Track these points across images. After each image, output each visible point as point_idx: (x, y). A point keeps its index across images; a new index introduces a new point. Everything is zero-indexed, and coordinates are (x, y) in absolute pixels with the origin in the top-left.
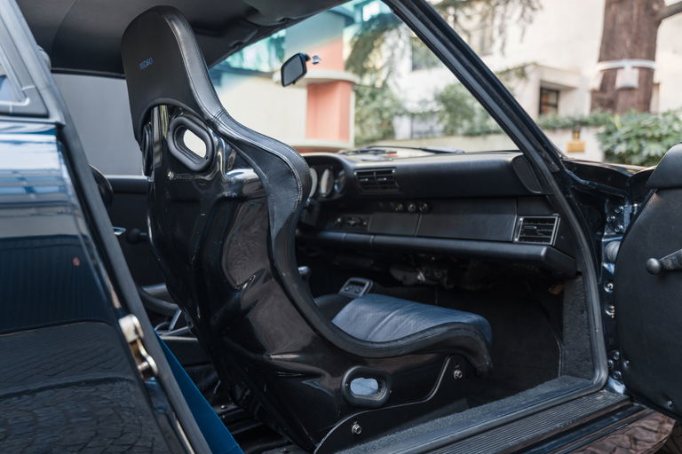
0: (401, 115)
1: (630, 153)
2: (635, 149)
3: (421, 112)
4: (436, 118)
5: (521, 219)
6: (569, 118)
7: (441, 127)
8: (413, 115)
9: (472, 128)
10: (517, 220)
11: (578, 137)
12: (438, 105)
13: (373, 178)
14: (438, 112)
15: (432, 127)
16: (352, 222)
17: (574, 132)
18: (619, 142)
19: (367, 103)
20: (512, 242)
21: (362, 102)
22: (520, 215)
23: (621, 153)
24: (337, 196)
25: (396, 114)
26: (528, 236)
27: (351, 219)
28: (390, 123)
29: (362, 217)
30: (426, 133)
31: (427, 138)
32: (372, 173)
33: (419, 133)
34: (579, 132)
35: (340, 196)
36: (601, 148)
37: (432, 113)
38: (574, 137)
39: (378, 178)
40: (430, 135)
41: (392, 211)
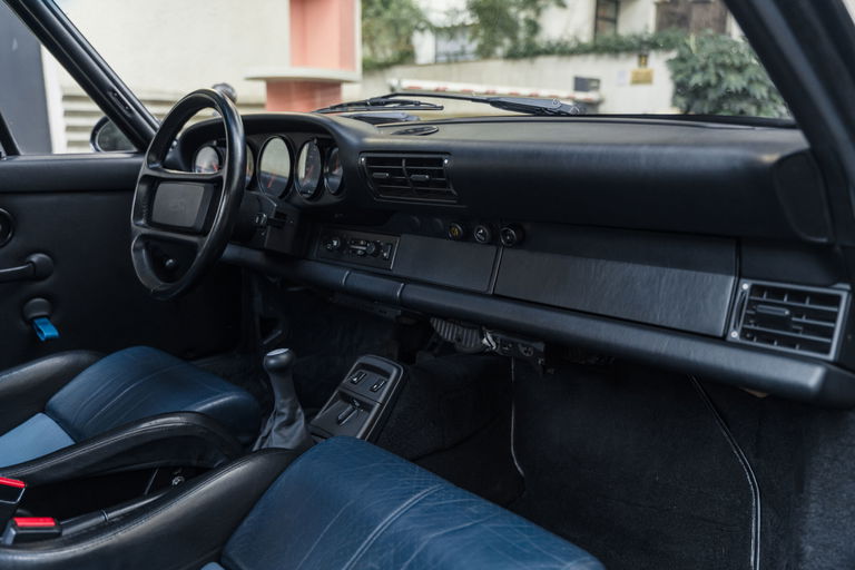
0: (422, 30)
1: (708, 85)
2: (713, 80)
3: (449, 25)
4: (468, 35)
5: (746, 286)
6: (635, 37)
7: (474, 46)
8: (437, 31)
9: (515, 47)
10: (737, 287)
11: (646, 64)
12: (472, 16)
13: (400, 172)
14: (472, 25)
15: (463, 47)
16: (361, 249)
17: (640, 56)
18: (694, 71)
19: (378, 14)
20: (722, 340)
21: (371, 11)
22: (741, 276)
23: (696, 85)
24: (329, 199)
25: (416, 28)
26: (764, 330)
27: (357, 243)
28: (408, 41)
29: (381, 239)
30: (456, 54)
31: (456, 62)
32: (399, 161)
33: (447, 54)
34: (646, 56)
35: (334, 199)
36: (673, 78)
37: (463, 26)
38: (640, 64)
39: (410, 172)
40: (460, 58)
41: (442, 235)
